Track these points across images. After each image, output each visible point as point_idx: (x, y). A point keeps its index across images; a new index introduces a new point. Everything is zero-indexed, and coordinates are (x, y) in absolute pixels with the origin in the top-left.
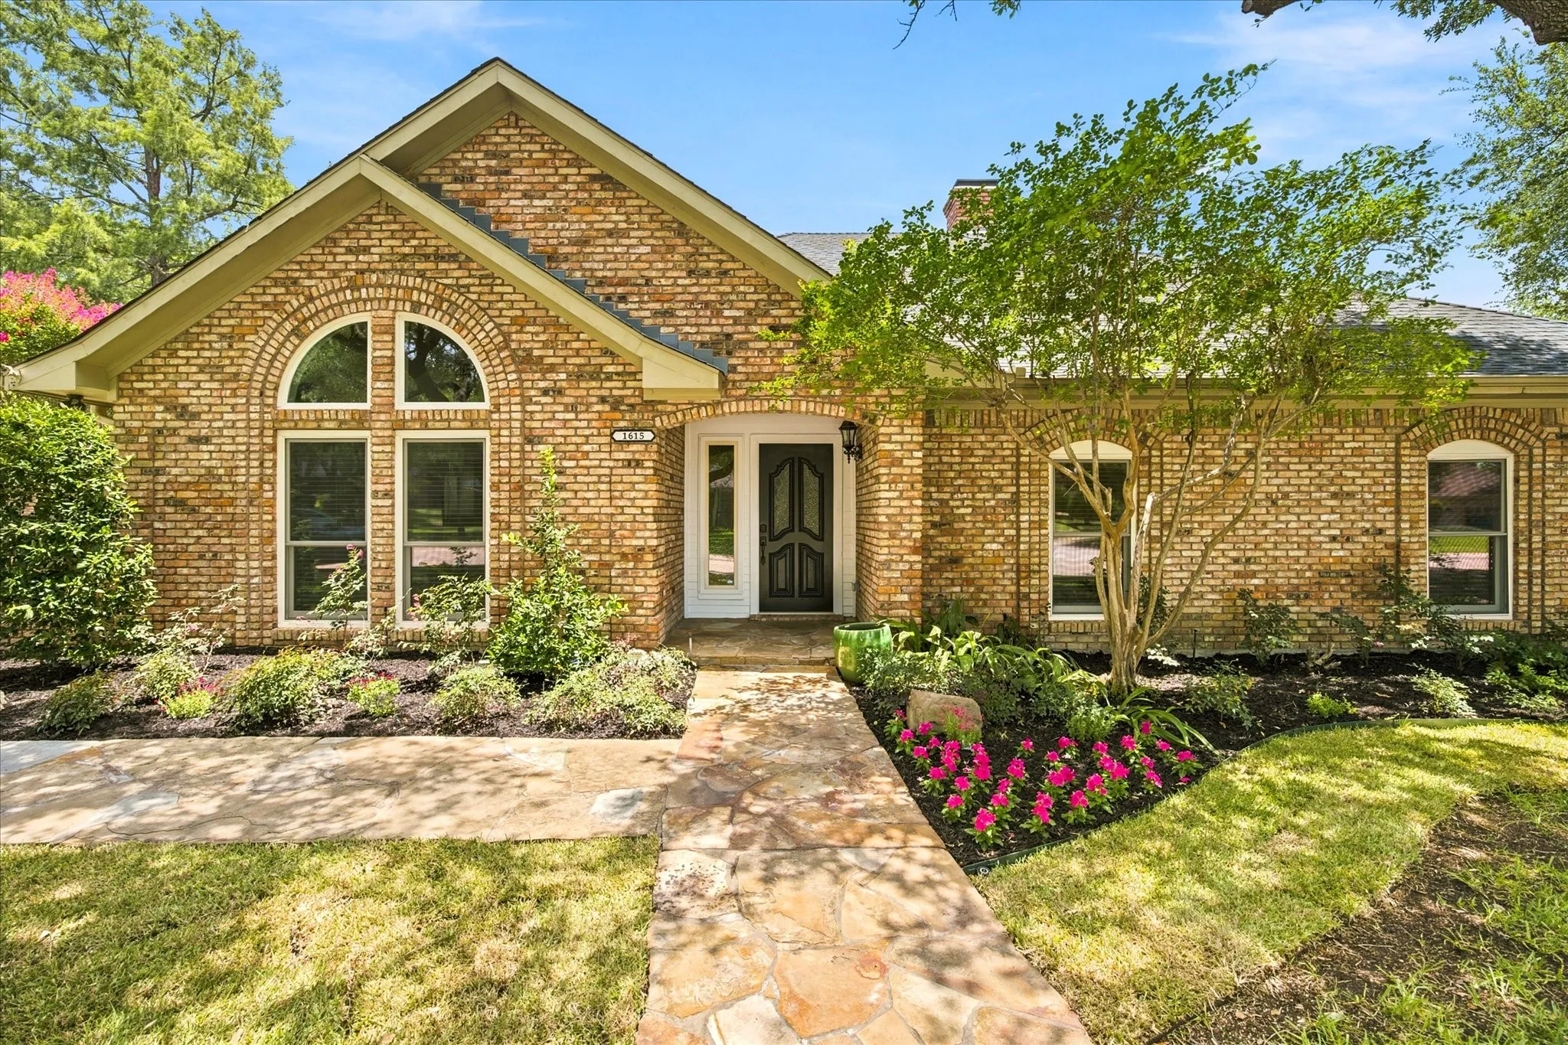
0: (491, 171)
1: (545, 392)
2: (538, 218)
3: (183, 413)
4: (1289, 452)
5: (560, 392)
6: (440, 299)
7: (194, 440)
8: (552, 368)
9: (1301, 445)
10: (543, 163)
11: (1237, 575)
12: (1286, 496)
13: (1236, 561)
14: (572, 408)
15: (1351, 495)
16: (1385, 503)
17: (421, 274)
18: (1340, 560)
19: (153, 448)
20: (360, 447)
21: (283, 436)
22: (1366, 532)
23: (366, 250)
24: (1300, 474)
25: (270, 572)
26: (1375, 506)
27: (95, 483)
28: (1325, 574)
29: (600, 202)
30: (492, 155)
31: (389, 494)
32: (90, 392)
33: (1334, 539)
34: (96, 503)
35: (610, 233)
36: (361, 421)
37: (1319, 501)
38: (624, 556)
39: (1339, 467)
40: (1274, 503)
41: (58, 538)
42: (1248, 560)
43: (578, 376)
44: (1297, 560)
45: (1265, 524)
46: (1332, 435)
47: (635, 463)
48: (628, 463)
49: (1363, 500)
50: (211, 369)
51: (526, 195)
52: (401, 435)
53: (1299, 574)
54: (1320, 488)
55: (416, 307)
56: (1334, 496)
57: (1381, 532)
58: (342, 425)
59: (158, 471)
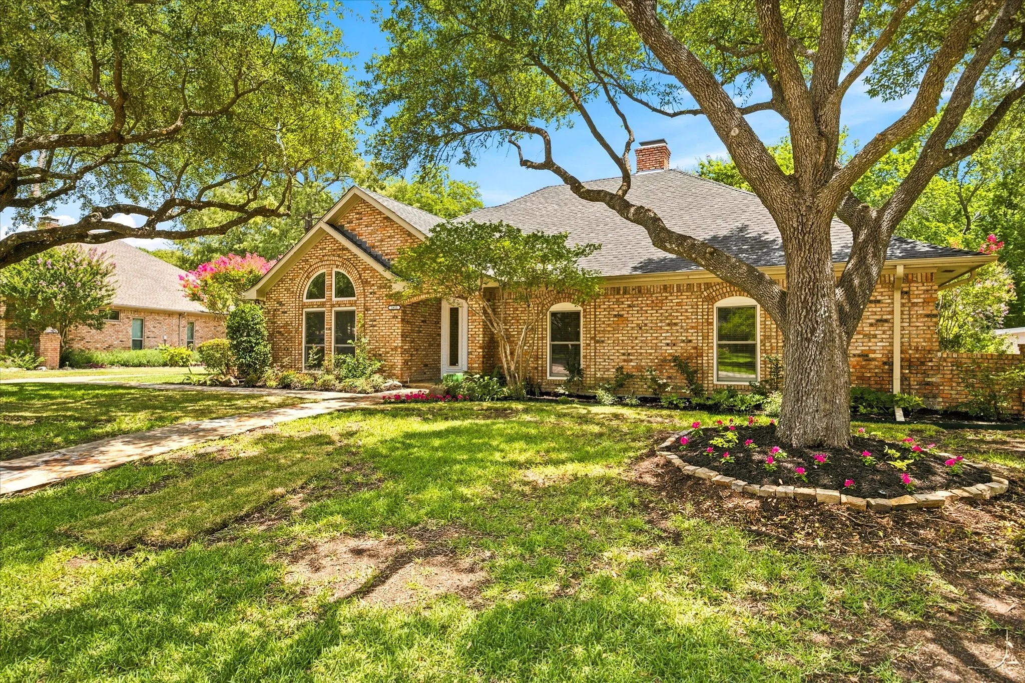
0: (357, 219)
1: (371, 293)
2: (369, 234)
3: (280, 304)
4: (647, 305)
5: (375, 293)
6: (343, 264)
7: (283, 312)
8: (373, 285)
9: (653, 302)
10: (371, 215)
11: (625, 361)
12: (646, 325)
13: (624, 354)
14: (378, 298)
15: (676, 324)
16: (692, 328)
17: (339, 256)
18: (670, 354)
19: (274, 315)
20: (323, 313)
21: (305, 310)
22: (683, 341)
23: (325, 249)
24: (652, 315)
25: (300, 354)
26: (687, 329)
27: (258, 326)
28: (664, 360)
29: (386, 226)
30: (357, 213)
31: (330, 329)
32: (261, 299)
33: (668, 345)
34: (258, 332)
35: (389, 237)
36: (323, 305)
37: (661, 327)
38: (392, 349)
39: (670, 311)
40: (640, 328)
41: (250, 342)
42: (629, 354)
43: (380, 287)
44: (651, 354)
45: (636, 338)
46: (667, 297)
47: (395, 317)
48: (394, 317)
49: (682, 327)
50: (288, 290)
51: (366, 226)
52: (334, 309)
53: (652, 361)
54: (661, 321)
55: (337, 267)
56: (668, 325)
57: (690, 341)
58: (318, 306)
59: (275, 323)
